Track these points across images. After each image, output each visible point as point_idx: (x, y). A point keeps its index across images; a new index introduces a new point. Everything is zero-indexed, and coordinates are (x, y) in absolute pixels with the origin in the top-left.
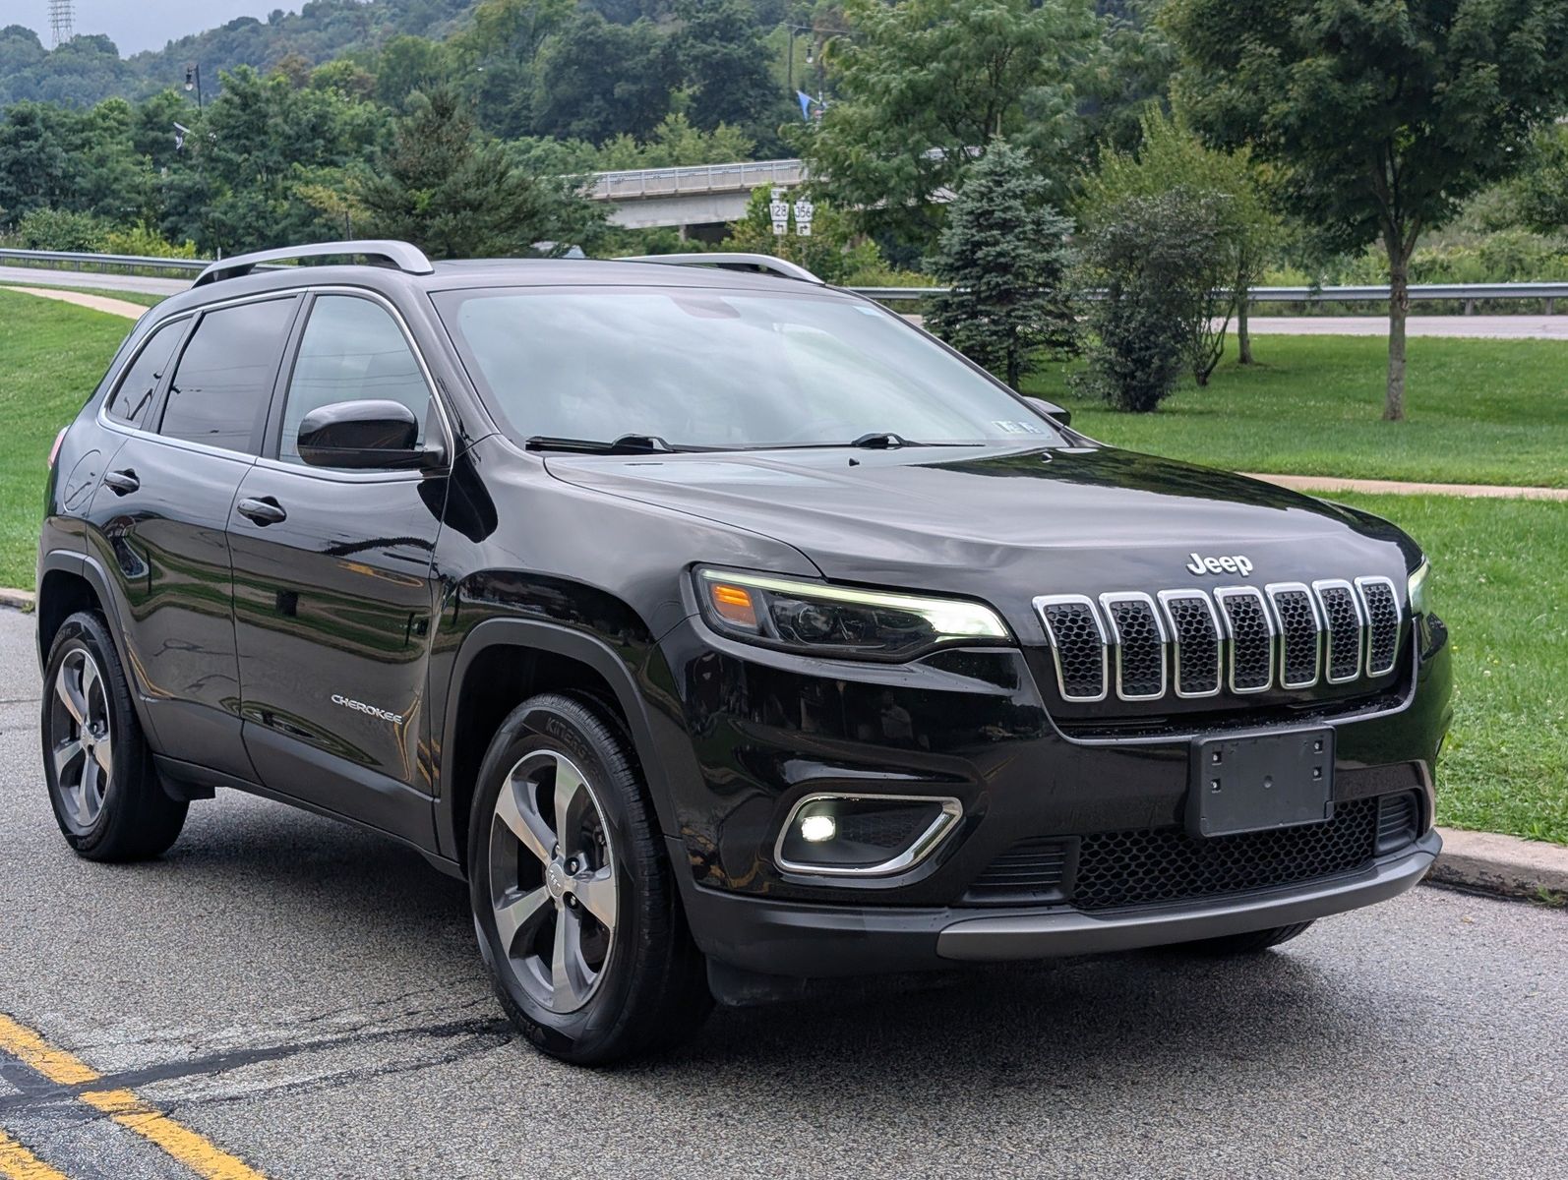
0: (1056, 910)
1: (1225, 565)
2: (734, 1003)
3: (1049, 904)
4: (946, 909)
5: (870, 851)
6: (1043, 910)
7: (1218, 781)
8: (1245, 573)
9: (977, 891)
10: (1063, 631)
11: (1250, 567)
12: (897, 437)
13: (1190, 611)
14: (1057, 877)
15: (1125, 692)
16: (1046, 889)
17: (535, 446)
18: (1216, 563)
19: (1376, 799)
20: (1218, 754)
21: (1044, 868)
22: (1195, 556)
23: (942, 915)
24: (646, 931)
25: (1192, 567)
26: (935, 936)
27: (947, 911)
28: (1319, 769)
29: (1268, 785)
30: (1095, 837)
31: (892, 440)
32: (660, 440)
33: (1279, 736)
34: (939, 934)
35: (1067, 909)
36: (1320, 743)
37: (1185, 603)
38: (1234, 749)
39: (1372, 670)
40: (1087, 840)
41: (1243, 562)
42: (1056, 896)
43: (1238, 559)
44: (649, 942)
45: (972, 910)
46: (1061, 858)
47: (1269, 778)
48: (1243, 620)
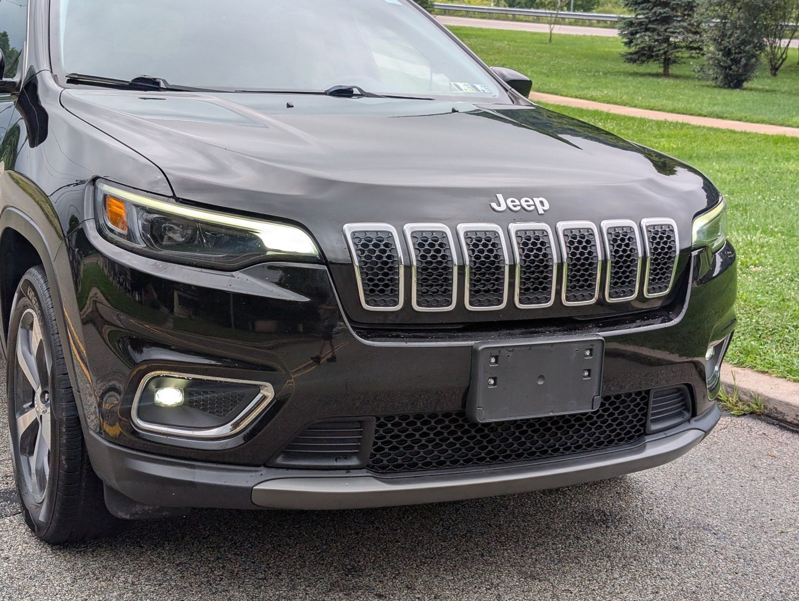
0: (353, 473)
1: (524, 205)
2: (128, 517)
3: (348, 469)
4: (262, 468)
5: (203, 419)
6: (342, 473)
7: (495, 379)
8: (541, 212)
9: (289, 456)
10: (366, 253)
11: (547, 207)
12: (360, 89)
13: (483, 241)
14: (357, 447)
15: (419, 304)
16: (346, 456)
17: (74, 80)
18: (517, 203)
19: (648, 392)
20: (496, 358)
21: (344, 441)
22: (500, 197)
23: (257, 473)
24: (63, 457)
25: (494, 205)
26: (250, 490)
27: (263, 470)
28: (589, 371)
29: (540, 383)
30: (390, 418)
31: (356, 91)
32: (164, 81)
33: (552, 344)
34: (251, 489)
35: (364, 473)
36: (591, 350)
37: (479, 235)
38: (510, 354)
39: (649, 292)
40: (382, 420)
41: (542, 203)
42: (354, 462)
43: (537, 200)
44: (66, 466)
45: (284, 471)
46: (360, 433)
47: (542, 377)
48: (531, 250)
